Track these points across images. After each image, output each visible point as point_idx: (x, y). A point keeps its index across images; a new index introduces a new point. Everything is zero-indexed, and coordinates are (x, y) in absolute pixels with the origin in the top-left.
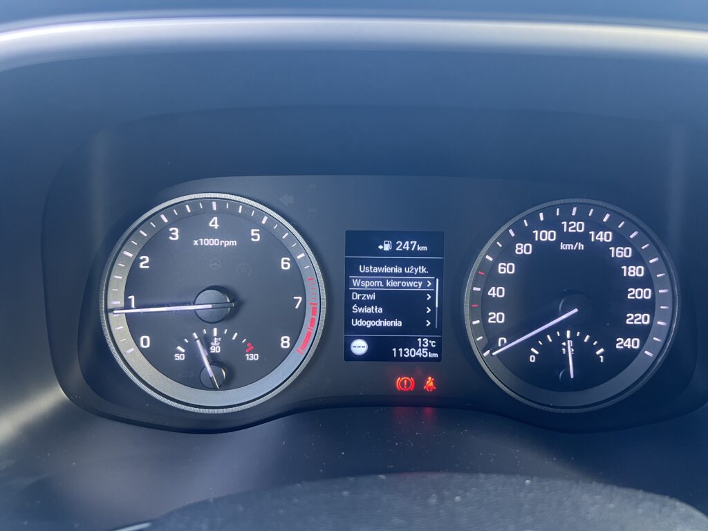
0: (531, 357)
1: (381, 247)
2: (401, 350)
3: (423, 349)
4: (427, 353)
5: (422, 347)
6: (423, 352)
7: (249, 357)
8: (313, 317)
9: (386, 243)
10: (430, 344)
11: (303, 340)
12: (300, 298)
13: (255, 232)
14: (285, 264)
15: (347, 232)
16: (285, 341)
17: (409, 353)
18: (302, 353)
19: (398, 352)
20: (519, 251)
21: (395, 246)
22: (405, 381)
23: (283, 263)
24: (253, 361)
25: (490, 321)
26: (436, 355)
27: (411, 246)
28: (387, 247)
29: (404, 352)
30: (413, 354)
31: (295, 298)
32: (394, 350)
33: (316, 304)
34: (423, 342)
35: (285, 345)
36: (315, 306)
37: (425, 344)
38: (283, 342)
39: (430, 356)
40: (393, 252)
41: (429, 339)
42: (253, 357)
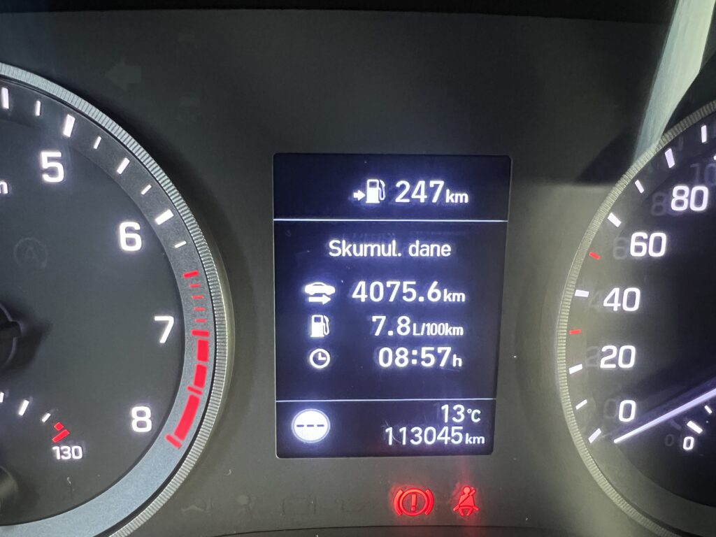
0: (686, 439)
1: (358, 195)
2: (403, 430)
3: (454, 428)
4: (460, 435)
5: (451, 424)
6: (453, 434)
7: (61, 454)
8: (202, 363)
9: (373, 185)
10: (468, 416)
11: (180, 416)
12: (170, 321)
13: (50, 159)
14: (129, 237)
15: (277, 156)
16: (141, 418)
17: (423, 436)
18: (177, 445)
19: (398, 436)
20: (680, 203)
21: (392, 192)
22: (414, 496)
23: (123, 236)
24: (72, 460)
25: (603, 365)
26: (481, 440)
27: (430, 192)
28: (372, 194)
29: (410, 436)
30: (430, 437)
31: (158, 318)
32: (389, 430)
33: (206, 334)
34: (453, 413)
35: (141, 425)
36: (204, 338)
37: (458, 417)
38: (136, 419)
39: (468, 441)
40: (386, 208)
41: (468, 405)
42: (69, 453)
